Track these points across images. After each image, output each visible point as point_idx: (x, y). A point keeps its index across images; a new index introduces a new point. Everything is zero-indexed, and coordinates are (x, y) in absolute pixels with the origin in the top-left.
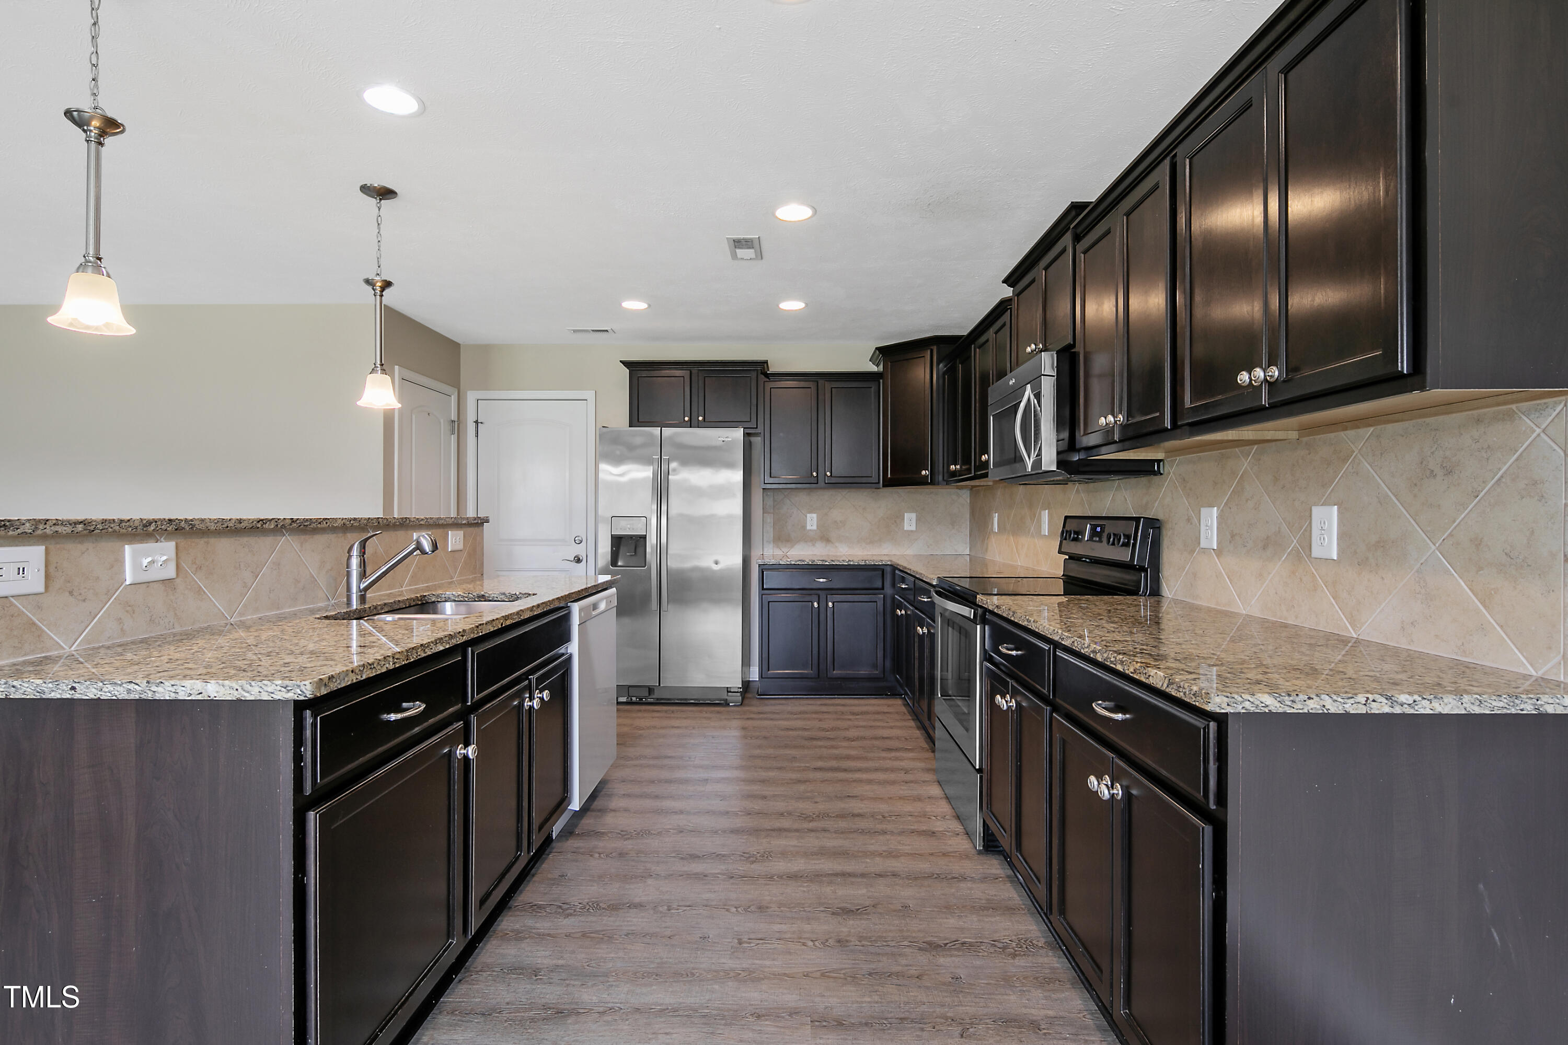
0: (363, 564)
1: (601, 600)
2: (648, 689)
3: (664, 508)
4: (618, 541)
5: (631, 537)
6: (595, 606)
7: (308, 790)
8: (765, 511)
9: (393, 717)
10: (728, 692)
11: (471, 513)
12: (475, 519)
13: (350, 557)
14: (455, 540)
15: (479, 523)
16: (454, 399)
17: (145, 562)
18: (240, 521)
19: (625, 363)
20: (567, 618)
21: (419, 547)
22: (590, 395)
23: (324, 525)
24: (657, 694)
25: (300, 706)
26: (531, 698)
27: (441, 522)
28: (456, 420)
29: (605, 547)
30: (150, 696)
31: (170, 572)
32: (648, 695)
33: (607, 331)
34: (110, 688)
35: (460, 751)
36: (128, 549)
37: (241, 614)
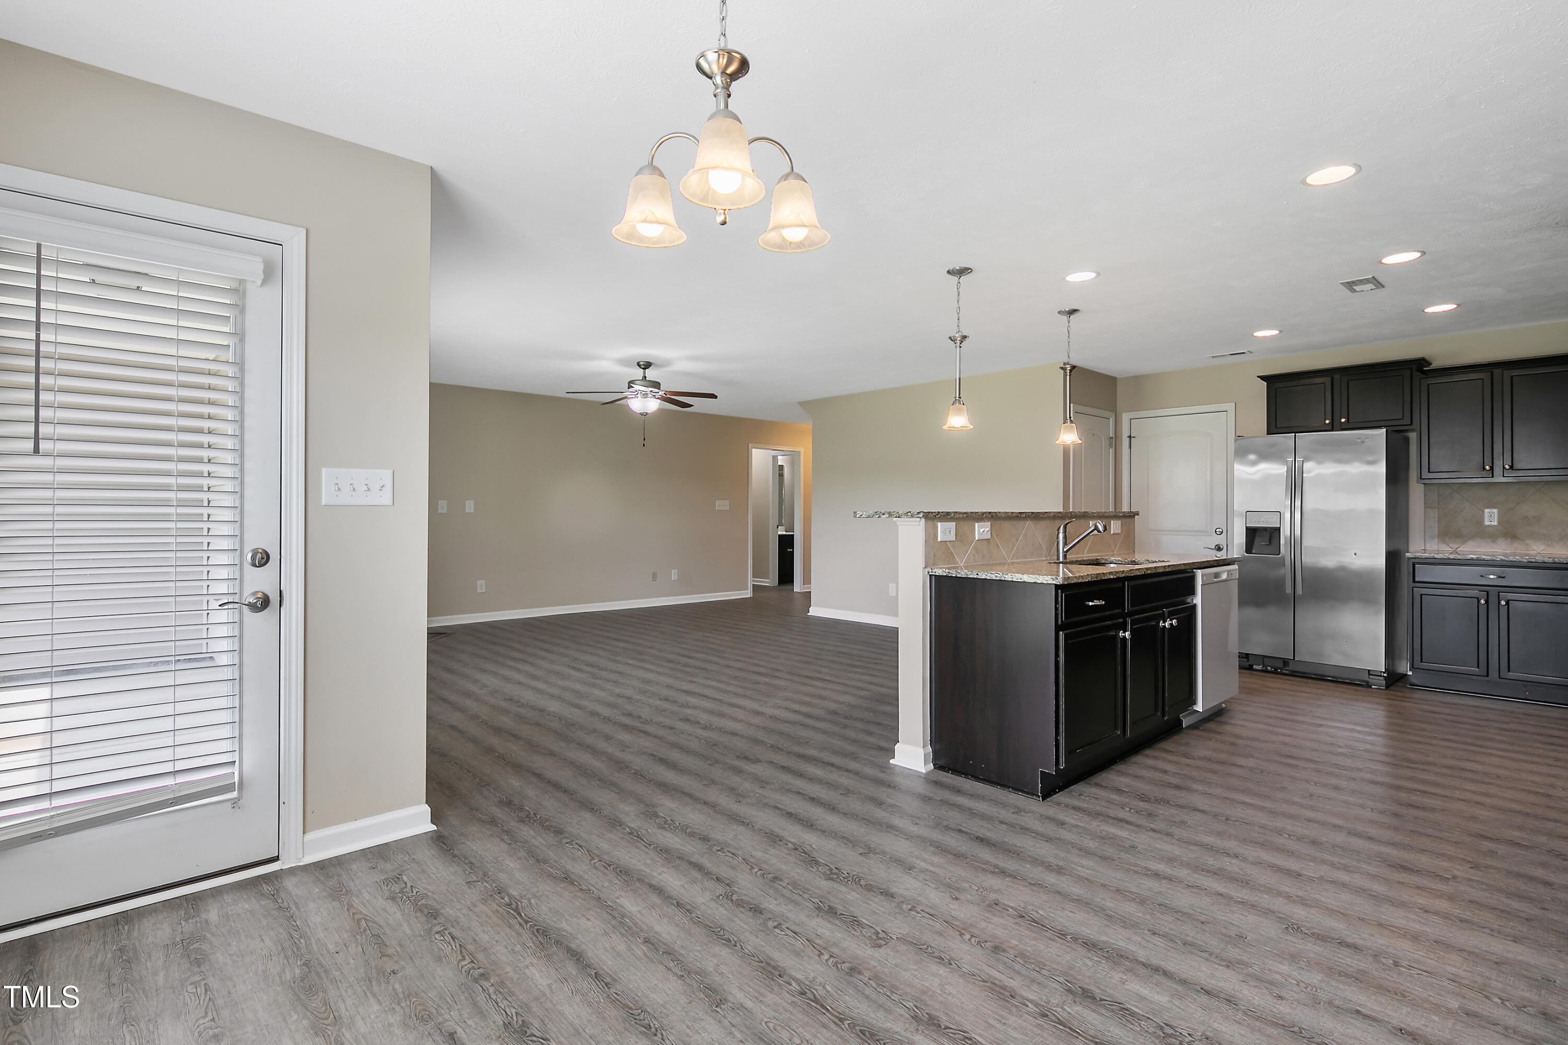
0: (1065, 537)
1: (1224, 571)
2: (1282, 661)
3: (1298, 503)
4: (1252, 533)
5: (1265, 529)
6: (1217, 575)
7: (1060, 623)
8: (1427, 506)
9: (1091, 604)
10: (1369, 674)
11: (1125, 509)
12: (1129, 513)
13: (1058, 533)
14: (1115, 526)
15: (1132, 515)
16: (1112, 420)
17: (982, 530)
18: (1012, 513)
19: (1262, 378)
20: (1192, 579)
21: (1096, 528)
22: (1230, 407)
23: (1045, 515)
24: (1292, 667)
25: (1057, 587)
26: (1164, 622)
27: (1106, 515)
28: (1114, 436)
29: (1239, 538)
30: (1003, 579)
31: (989, 537)
32: (1282, 666)
33: (1243, 353)
34: (990, 575)
35: (1121, 634)
36: (976, 524)
37: (1012, 559)
